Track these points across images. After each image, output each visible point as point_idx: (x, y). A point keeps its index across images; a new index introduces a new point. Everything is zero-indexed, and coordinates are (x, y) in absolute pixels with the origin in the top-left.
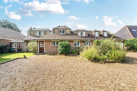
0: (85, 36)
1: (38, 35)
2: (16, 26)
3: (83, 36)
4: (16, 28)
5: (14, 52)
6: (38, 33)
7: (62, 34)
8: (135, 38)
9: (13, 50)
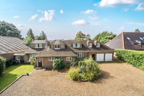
0: (79, 47)
1: (37, 48)
2: (15, 27)
3: (77, 47)
4: (15, 30)
5: (18, 64)
6: (37, 45)
7: (57, 49)
8: (125, 49)
9: (17, 62)
